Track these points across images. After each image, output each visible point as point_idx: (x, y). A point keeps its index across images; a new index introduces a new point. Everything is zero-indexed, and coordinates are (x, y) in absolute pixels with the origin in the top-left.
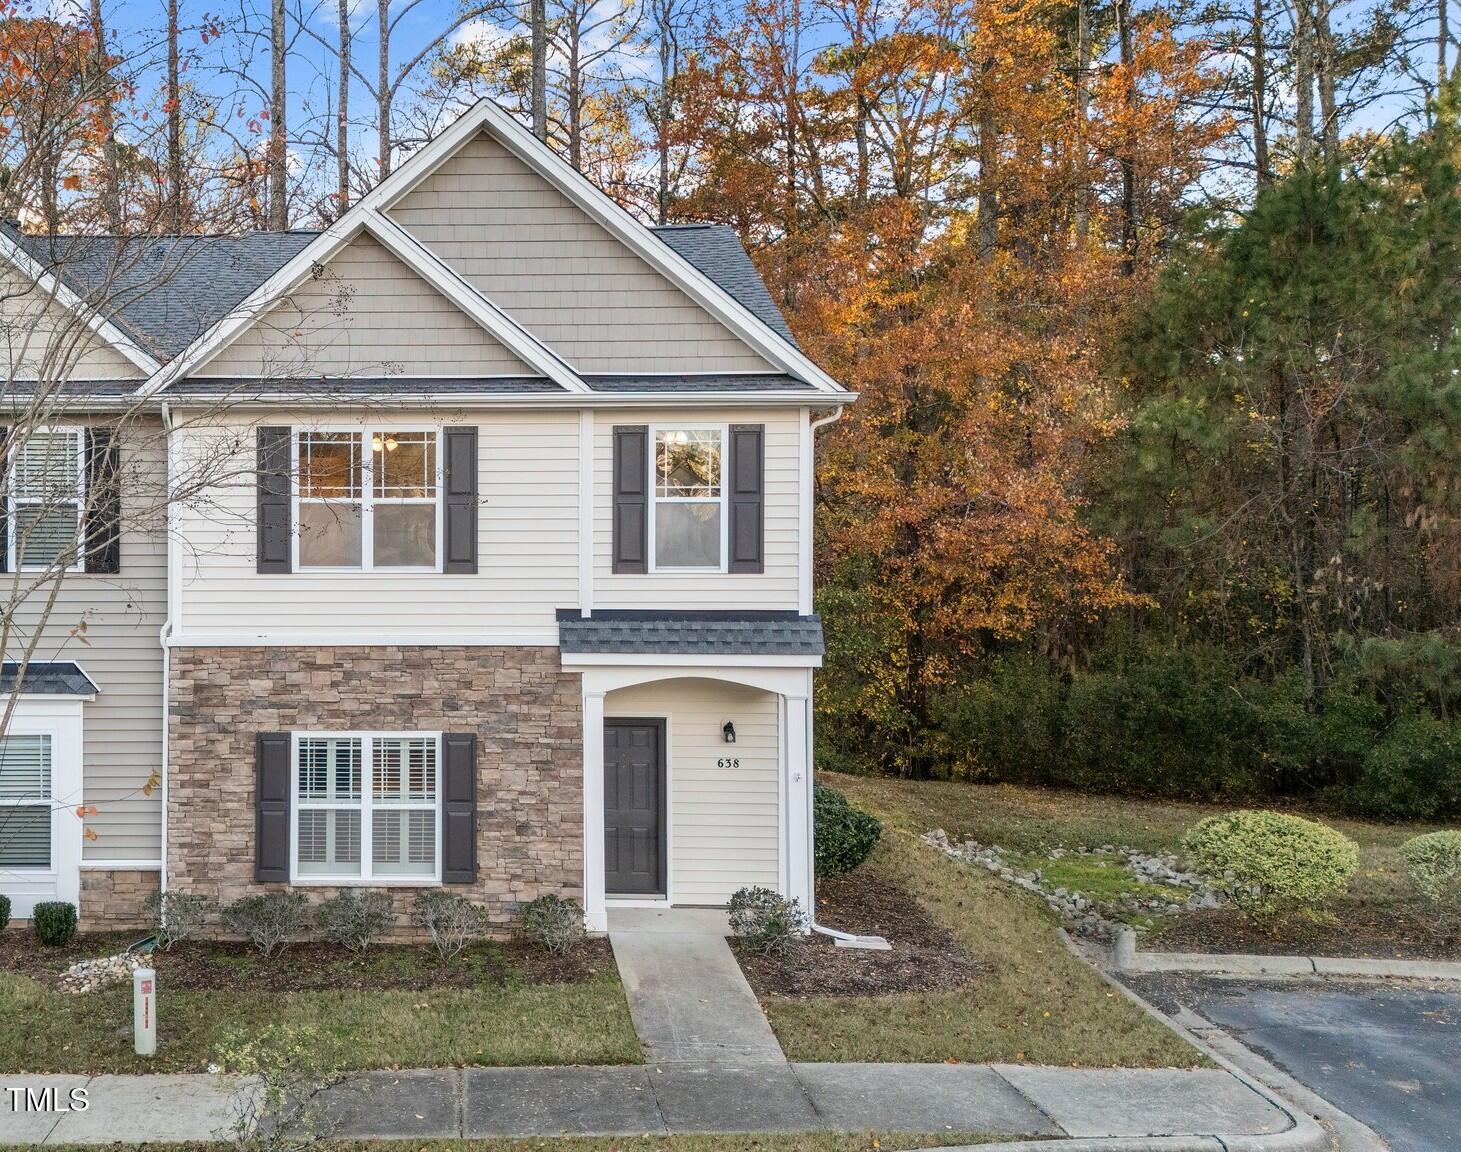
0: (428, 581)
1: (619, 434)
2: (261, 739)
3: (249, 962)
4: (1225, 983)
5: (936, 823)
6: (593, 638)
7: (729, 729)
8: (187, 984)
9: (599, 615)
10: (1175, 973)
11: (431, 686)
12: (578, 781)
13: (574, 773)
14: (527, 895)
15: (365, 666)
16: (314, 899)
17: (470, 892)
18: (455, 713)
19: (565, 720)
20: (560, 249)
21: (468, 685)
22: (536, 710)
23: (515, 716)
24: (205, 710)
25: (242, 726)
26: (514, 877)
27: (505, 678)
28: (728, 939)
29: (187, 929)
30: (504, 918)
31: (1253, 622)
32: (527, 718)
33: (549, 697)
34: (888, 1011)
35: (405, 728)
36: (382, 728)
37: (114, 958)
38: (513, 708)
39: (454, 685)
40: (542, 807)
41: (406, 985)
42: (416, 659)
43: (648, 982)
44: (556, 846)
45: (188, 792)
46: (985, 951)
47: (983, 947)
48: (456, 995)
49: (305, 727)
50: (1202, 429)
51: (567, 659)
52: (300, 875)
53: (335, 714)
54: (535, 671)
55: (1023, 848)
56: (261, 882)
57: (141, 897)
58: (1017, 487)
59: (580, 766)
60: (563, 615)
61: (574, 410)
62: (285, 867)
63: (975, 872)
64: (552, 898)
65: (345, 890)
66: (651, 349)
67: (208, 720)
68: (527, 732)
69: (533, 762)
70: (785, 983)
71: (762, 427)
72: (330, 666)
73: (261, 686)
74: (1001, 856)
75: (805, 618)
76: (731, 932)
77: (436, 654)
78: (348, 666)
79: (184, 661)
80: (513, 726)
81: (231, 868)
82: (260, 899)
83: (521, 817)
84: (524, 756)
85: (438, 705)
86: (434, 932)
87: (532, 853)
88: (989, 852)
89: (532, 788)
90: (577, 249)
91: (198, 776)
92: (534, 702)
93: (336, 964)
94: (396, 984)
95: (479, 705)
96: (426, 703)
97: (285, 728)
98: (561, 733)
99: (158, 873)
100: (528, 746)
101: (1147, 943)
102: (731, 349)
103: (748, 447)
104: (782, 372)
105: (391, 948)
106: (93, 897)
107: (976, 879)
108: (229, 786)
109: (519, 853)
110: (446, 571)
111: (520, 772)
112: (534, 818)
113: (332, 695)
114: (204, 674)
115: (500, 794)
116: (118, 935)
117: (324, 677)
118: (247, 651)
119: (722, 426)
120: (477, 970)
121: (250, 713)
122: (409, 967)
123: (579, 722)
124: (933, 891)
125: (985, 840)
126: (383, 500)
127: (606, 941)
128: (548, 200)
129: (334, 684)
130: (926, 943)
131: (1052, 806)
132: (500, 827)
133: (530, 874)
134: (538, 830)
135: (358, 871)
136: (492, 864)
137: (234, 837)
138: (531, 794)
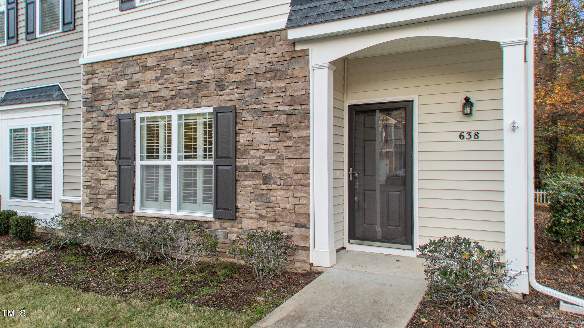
2: (119, 119)
7: (468, 102)
11: (209, 73)
12: (306, 140)
13: (304, 134)
15: (172, 64)
17: (233, 227)
18: (223, 92)
19: (296, 90)
21: (232, 70)
22: (277, 84)
23: (262, 89)
24: (97, 103)
25: (113, 112)
26: (261, 217)
27: (255, 61)
32: (269, 91)
33: (285, 72)
35: (194, 107)
36: (182, 108)
39: (223, 71)
40: (279, 162)
42: (200, 54)
44: (290, 193)
45: (89, 154)
49: (143, 110)
51: (291, 34)
52: (139, 210)
53: (157, 99)
56: (122, 212)
59: (308, 127)
60: (296, 2)
65: (161, 220)
67: (98, 109)
68: (270, 102)
69: (274, 126)
72: (154, 67)
73: (121, 85)
77: (212, 49)
78: (163, 65)
79: (88, 73)
80: (261, 98)
81: (108, 202)
83: (266, 170)
84: (266, 121)
85: (213, 86)
87: (273, 199)
89: (273, 147)
91: (95, 144)
92: (275, 77)
95: (239, 84)
96: (206, 86)
97: (133, 111)
98: (294, 101)
100: (271, 113)
108: (107, 150)
109: (264, 199)
111: (265, 135)
112: (274, 170)
113: (155, 87)
114: (96, 80)
115: (252, 152)
117: (151, 75)
118: (115, 63)
121: (116, 103)
123: (307, 90)
129: (157, 79)
132: (252, 177)
133: (271, 215)
134: (277, 180)
135: (169, 208)
136: (247, 206)
137: (110, 183)
138: (273, 151)
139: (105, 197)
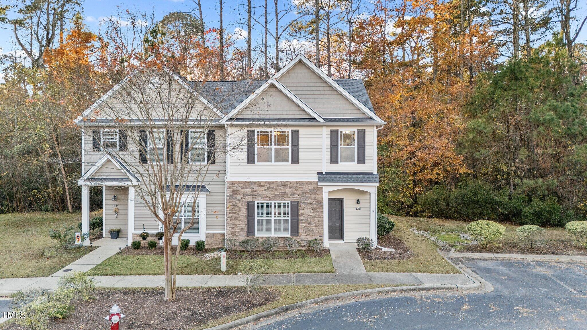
0: (288, 165)
1: (332, 132)
2: (248, 203)
3: (246, 254)
4: (472, 259)
5: (414, 226)
6: (325, 179)
7: (358, 200)
8: (232, 258)
9: (327, 174)
10: (462, 257)
11: (288, 190)
12: (322, 212)
13: (321, 210)
14: (310, 239)
15: (272, 186)
16: (261, 240)
17: (297, 238)
18: (293, 197)
19: (319, 198)
20: (318, 88)
21: (297, 190)
22: (312, 196)
23: (308, 197)
24: (235, 196)
25: (244, 200)
26: (308, 235)
27: (305, 188)
28: (357, 249)
29: (231, 247)
30: (305, 244)
31: (498, 176)
32: (310, 198)
33: (316, 193)
34: (391, 263)
35: (281, 200)
36: (276, 200)
37: (214, 253)
38: (307, 195)
39: (293, 190)
40: (314, 218)
41: (282, 258)
42: (284, 184)
43: (338, 257)
44: (318, 228)
45: (231, 215)
46: (417, 252)
47: (417, 251)
48: (293, 260)
49: (259, 200)
50: (484, 127)
51: (320, 184)
52: (257, 234)
53: (265, 197)
54: (312, 187)
55: (435, 232)
56: (248, 236)
57: (220, 240)
58: (438, 142)
59: (323, 209)
60: (320, 174)
61: (321, 126)
62: (254, 233)
63: (420, 236)
64: (316, 239)
65: (268, 238)
66: (339, 112)
67: (236, 198)
68: (310, 201)
69: (312, 208)
70: (369, 258)
71: (365, 130)
72: (264, 186)
73: (248, 190)
74: (429, 234)
75: (375, 174)
76: (357, 247)
77: (289, 183)
78: (268, 186)
79: (230, 185)
80: (307, 199)
81: (241, 233)
82: (248, 240)
83: (309, 221)
84: (310, 206)
85: (289, 195)
86: (288, 247)
87: (311, 229)
88: (426, 233)
89: (311, 214)
90: (322, 88)
91: (233, 211)
92: (312, 194)
93: (266, 254)
94: (280, 258)
95: (299, 195)
96: (287, 194)
97: (254, 200)
98: (318, 201)
99: (224, 234)
100: (311, 204)
101: (457, 251)
102: (357, 112)
103: (362, 134)
104: (369, 117)
105: (279, 251)
106: (209, 240)
107: (420, 238)
108: (241, 214)
109: (308, 229)
110: (291, 163)
111: (309, 210)
112: (312, 221)
113: (265, 192)
114: (235, 188)
115: (304, 215)
116: (215, 249)
117: (263, 188)
118: (245, 182)
119: (356, 129)
120: (298, 255)
121: (246, 197)
122: (282, 255)
123: (323, 198)
124: (408, 240)
125: (426, 230)
126: (277, 147)
127: (329, 250)
128: (315, 77)
129: (265, 190)
130: (404, 250)
131: (446, 223)
132: (304, 223)
133: (311, 234)
134: (313, 224)
135: (271, 233)
136: (302, 232)
137: (242, 226)
138: (311, 215)
139: (239, 231)
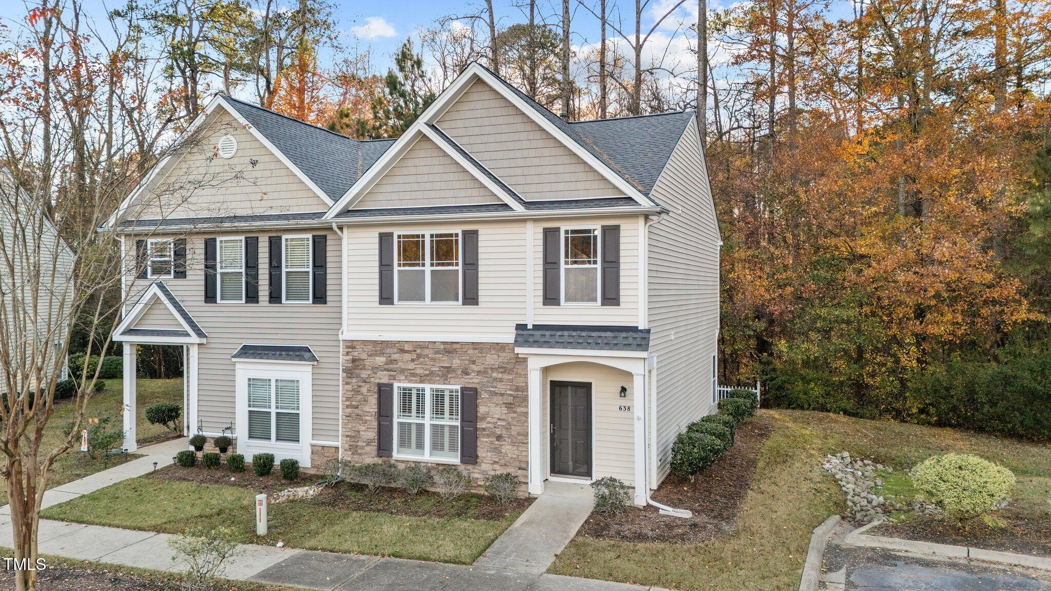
0: (454, 308)
1: (546, 232)
2: (380, 386)
6: (531, 340)
9: (536, 327)
11: (456, 362)
12: (526, 414)
13: (524, 410)
14: (500, 471)
15: (426, 352)
16: (402, 467)
17: (474, 469)
18: (467, 377)
19: (519, 382)
21: (474, 362)
22: (506, 376)
23: (495, 379)
24: (357, 371)
25: (372, 380)
26: (495, 462)
27: (491, 359)
30: (486, 483)
32: (501, 380)
33: (512, 370)
35: (444, 384)
36: (434, 383)
38: (495, 375)
39: (467, 362)
40: (508, 428)
42: (450, 348)
44: (515, 448)
45: (349, 410)
49: (400, 381)
51: (518, 350)
52: (397, 455)
53: (414, 375)
54: (505, 356)
56: (381, 457)
59: (527, 406)
60: (521, 327)
61: (522, 220)
62: (390, 450)
64: (503, 476)
65: (417, 463)
67: (358, 376)
68: (501, 387)
69: (504, 403)
71: (619, 226)
72: (411, 351)
73: (380, 360)
77: (458, 346)
78: (418, 351)
79: (348, 347)
80: (495, 384)
81: (368, 449)
82: (378, 465)
83: (498, 432)
84: (499, 400)
85: (459, 372)
87: (503, 451)
89: (504, 417)
91: (354, 403)
92: (505, 372)
95: (479, 373)
96: (454, 371)
97: (391, 381)
98: (517, 389)
99: (339, 449)
100: (502, 395)
102: (602, 185)
103: (612, 237)
106: (316, 457)
108: (367, 409)
109: (497, 450)
111: (498, 408)
112: (504, 432)
113: (411, 366)
114: (356, 354)
115: (488, 419)
117: (407, 357)
118: (375, 343)
119: (598, 225)
121: (376, 373)
122: (427, 504)
123: (527, 383)
126: (435, 268)
127: (535, 500)
129: (413, 360)
132: (488, 436)
133: (502, 462)
134: (507, 440)
135: (423, 454)
136: (484, 455)
137: (369, 434)
138: (503, 420)
139: (365, 444)
